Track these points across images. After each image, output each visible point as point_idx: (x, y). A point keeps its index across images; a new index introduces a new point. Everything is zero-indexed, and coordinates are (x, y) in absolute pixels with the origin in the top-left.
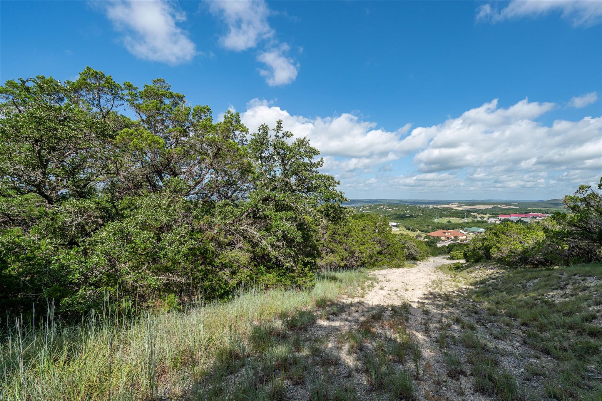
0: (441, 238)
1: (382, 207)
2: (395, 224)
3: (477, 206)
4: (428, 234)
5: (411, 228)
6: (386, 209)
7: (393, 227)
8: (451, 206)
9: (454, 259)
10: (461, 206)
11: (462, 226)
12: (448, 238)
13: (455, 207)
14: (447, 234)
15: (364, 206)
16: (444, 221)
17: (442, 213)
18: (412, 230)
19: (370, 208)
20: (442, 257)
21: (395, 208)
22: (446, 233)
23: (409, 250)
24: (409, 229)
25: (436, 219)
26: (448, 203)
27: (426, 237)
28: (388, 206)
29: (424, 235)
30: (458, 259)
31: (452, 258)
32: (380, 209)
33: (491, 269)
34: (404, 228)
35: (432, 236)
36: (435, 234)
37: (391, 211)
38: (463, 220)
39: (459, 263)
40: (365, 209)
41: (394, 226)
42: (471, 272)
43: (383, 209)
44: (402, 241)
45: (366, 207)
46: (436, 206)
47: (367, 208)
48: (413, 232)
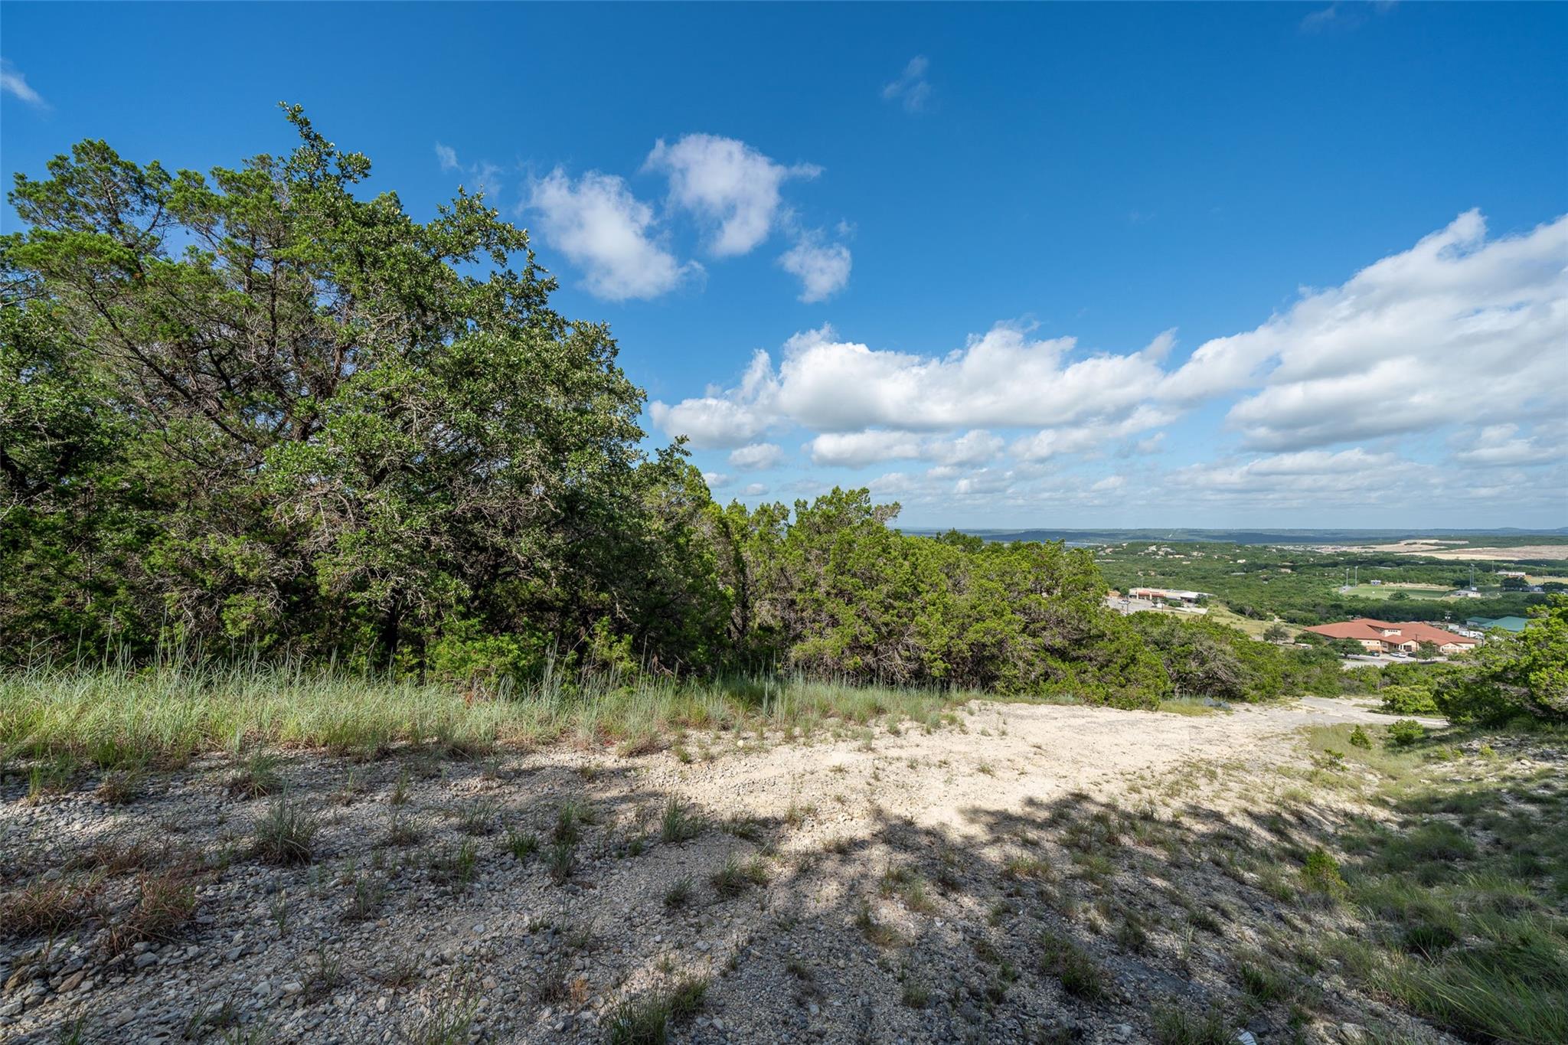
0: (1364, 643)
1: (1154, 548)
2: (1193, 595)
3: (1528, 548)
4: (1312, 629)
5: (1249, 609)
6: (1167, 553)
7: (1186, 604)
8: (1407, 548)
9: (1400, 712)
10: (1450, 547)
11: (1460, 615)
12: (1392, 647)
13: (1421, 550)
14: (1387, 633)
15: (1097, 547)
16: (1379, 592)
17: (1369, 567)
18: (1251, 616)
19: (1117, 553)
20: (1355, 700)
21: (1195, 554)
22: (1383, 629)
23: (1203, 663)
24: (1241, 611)
25: (1347, 587)
26: (1396, 540)
27: (1304, 638)
28: (1171, 546)
29: (1294, 631)
30: (1416, 712)
31: (1391, 707)
32: (1148, 554)
33: (1545, 757)
34: (1224, 610)
35: (1327, 637)
36: (1338, 630)
37: (1182, 560)
38: (1463, 592)
39: (1412, 725)
40: (1101, 553)
41: (1189, 600)
42: (1441, 758)
43: (1155, 553)
44: (1182, 634)
45: (1103, 549)
46: (1344, 549)
47: (1108, 551)
48: (1257, 622)
